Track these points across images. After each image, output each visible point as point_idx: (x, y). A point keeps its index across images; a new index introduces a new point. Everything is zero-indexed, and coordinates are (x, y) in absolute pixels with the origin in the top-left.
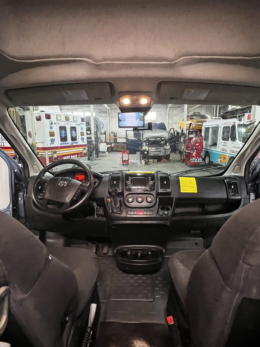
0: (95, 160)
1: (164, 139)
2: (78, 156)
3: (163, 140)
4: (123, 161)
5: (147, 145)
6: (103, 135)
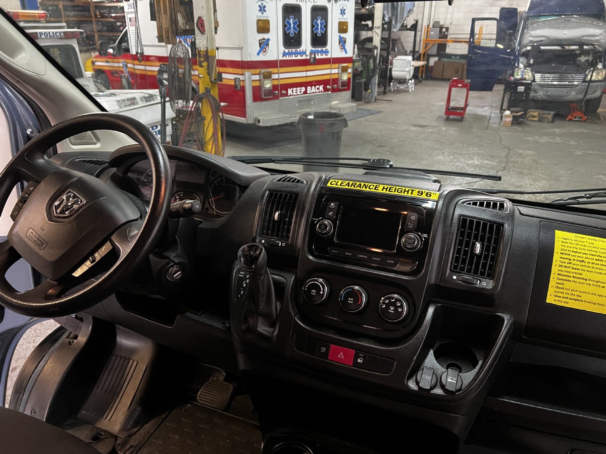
0: (376, 100)
1: (591, 49)
2: (325, 90)
3: (586, 53)
4: (450, 110)
6: (409, 32)
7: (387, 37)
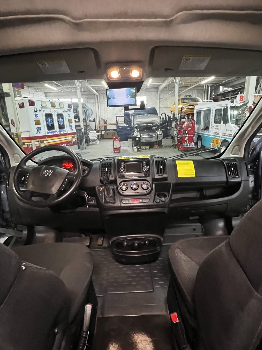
0: (86, 148)
1: (156, 125)
2: (67, 145)
3: (154, 126)
4: (115, 149)
5: (138, 131)
6: (93, 122)
7: (85, 124)
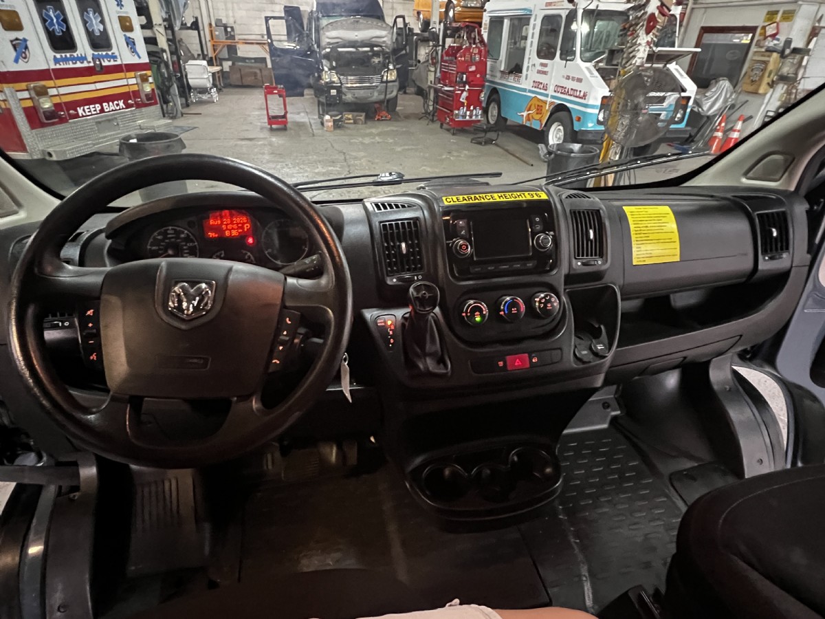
0: (182, 114)
1: (380, 51)
2: (128, 106)
3: (377, 54)
4: (272, 120)
5: (333, 68)
6: (190, 31)
7: (171, 37)
